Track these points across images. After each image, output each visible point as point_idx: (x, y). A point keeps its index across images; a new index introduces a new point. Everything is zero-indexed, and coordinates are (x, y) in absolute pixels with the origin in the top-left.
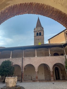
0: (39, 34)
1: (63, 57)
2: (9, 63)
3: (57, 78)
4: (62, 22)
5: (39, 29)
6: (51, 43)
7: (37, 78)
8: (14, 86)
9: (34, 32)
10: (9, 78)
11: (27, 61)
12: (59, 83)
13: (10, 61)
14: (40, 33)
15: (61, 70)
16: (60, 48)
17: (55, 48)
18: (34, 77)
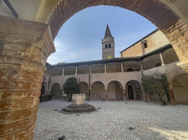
0: (108, 45)
1: (140, 73)
2: (74, 79)
3: (131, 97)
5: (108, 39)
6: (124, 56)
7: (107, 96)
9: (103, 43)
10: (76, 95)
12: (133, 102)
14: (110, 45)
15: (135, 88)
16: (136, 62)
17: (129, 62)
18: (103, 96)
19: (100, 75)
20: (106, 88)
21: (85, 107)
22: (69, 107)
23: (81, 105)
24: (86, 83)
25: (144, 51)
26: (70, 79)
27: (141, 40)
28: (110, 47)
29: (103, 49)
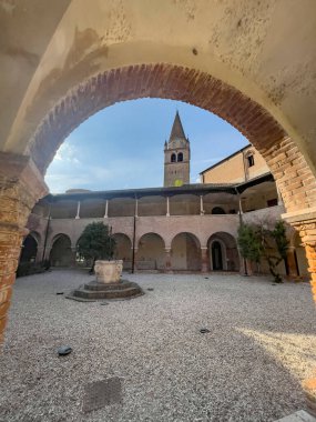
0: (178, 157)
1: (235, 218)
2: (102, 227)
3: (217, 266)
4: (239, 123)
5: (178, 143)
6: (207, 182)
7: (169, 264)
8: (114, 280)
9: (165, 151)
10: (103, 262)
11: (146, 225)
12: (221, 277)
13: (105, 224)
14: (181, 155)
15: (228, 249)
16: (230, 196)
17: (216, 195)
18: (161, 263)
19: (158, 219)
20: (168, 247)
21: (120, 288)
22: (87, 287)
23: (112, 283)
24: (126, 237)
25: (247, 173)
26: (93, 226)
27: (242, 150)
28: (181, 159)
29: (166, 164)
